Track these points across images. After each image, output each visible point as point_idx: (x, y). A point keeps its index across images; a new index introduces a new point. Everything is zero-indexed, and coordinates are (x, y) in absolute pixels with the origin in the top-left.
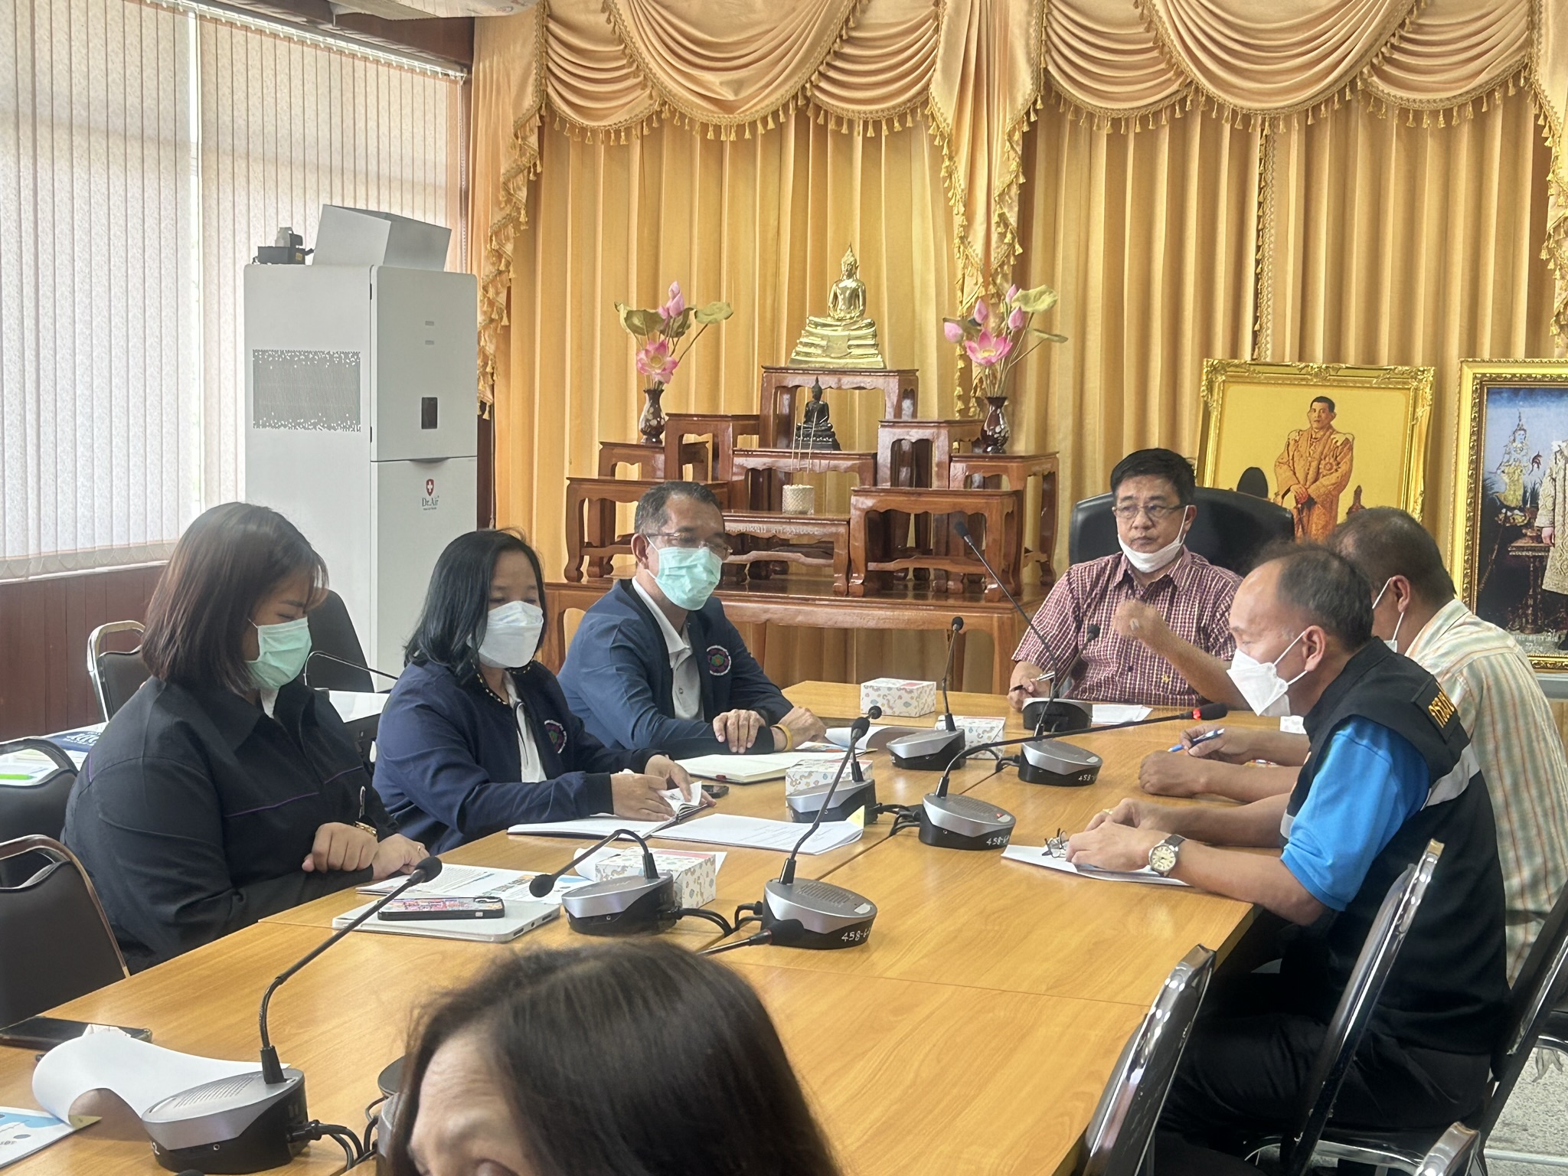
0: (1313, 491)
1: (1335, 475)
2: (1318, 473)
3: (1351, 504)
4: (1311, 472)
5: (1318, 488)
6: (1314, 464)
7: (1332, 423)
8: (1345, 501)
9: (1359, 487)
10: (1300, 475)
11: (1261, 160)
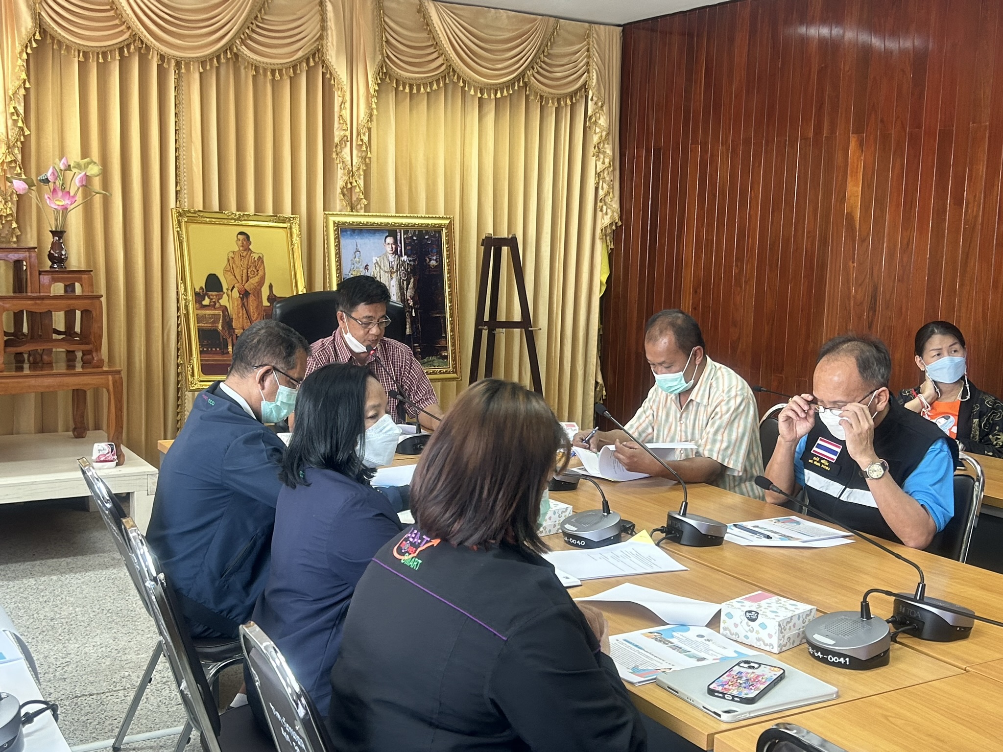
0: (247, 286)
1: (258, 277)
2: (248, 277)
3: (268, 294)
4: (244, 276)
5: (250, 285)
6: (245, 271)
7: (250, 247)
8: (265, 292)
9: (271, 284)
10: (239, 277)
11: (175, 87)
